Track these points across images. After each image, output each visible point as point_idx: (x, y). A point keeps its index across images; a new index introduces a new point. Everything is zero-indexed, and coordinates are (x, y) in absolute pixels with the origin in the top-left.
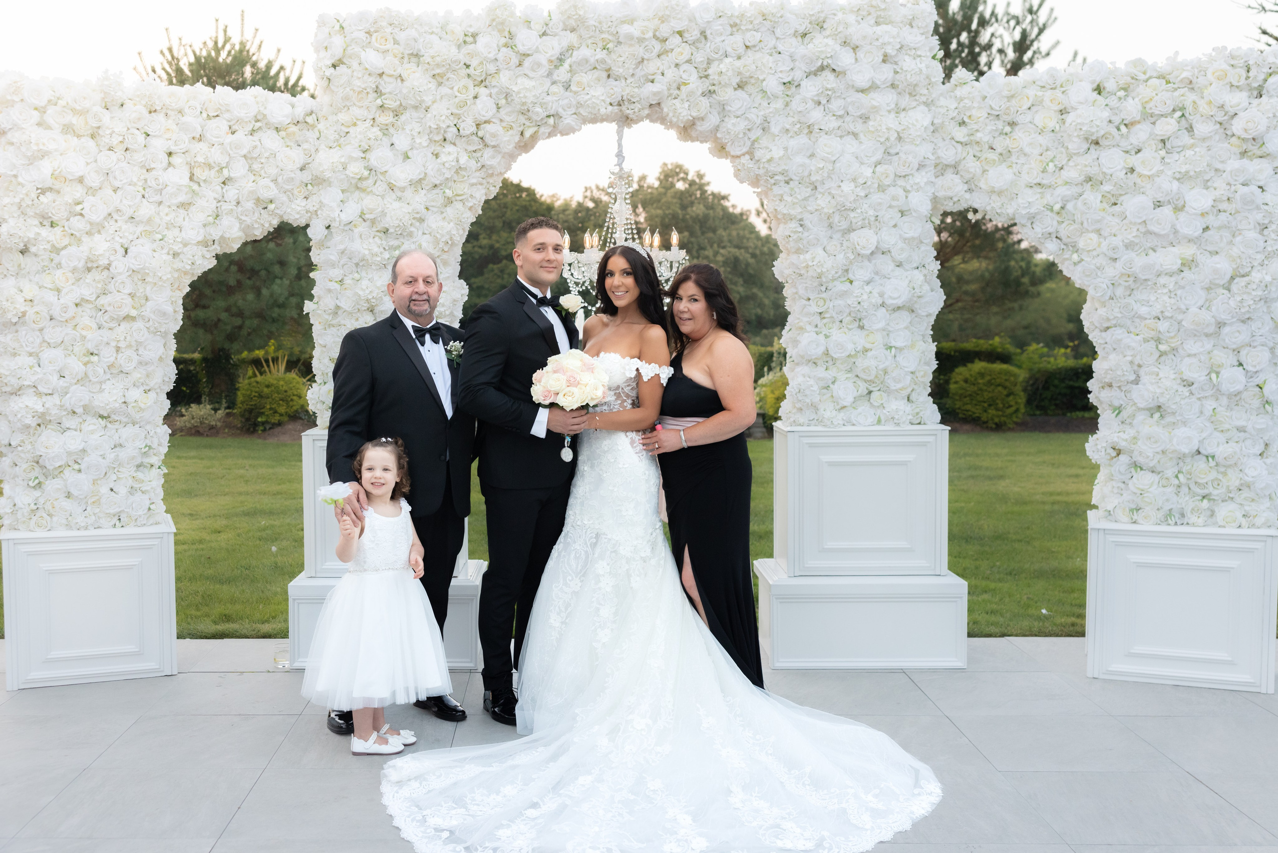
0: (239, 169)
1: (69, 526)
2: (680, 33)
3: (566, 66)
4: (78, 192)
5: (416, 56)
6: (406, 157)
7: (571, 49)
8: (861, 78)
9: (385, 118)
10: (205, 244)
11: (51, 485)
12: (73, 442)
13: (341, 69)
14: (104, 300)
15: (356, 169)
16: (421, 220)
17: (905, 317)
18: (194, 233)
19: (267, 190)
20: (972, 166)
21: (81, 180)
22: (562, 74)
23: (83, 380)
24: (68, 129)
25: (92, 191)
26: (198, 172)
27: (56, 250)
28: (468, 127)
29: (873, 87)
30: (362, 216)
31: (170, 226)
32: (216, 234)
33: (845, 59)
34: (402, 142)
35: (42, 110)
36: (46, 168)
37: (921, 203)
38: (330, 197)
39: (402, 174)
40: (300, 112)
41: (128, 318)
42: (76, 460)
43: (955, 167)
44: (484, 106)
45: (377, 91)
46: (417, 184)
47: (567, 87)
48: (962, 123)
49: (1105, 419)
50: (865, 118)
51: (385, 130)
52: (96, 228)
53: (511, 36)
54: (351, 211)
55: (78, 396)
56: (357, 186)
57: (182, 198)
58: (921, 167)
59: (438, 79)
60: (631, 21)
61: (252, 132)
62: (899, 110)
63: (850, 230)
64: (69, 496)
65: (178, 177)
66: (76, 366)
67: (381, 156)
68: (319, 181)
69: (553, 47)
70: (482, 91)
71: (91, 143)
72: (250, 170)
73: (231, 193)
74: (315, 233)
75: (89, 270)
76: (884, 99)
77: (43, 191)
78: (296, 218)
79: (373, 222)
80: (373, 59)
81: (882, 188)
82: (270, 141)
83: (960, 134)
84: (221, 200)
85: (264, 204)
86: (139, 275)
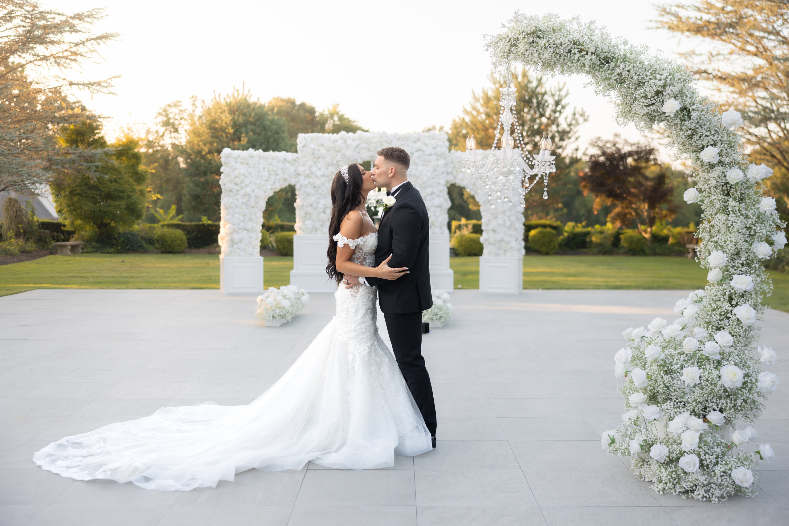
0: (280, 172)
1: (239, 256)
2: (386, 141)
3: (358, 148)
4: (243, 177)
5: (323, 145)
6: (320, 169)
7: (360, 144)
8: (428, 152)
9: (315, 160)
10: (272, 189)
11: (236, 246)
12: (240, 236)
13: (305, 148)
14: (248, 203)
15: (308, 172)
16: (323, 184)
17: (439, 209)
18: (269, 187)
19: (286, 176)
20: (455, 173)
21: (244, 175)
22: (358, 150)
23: (243, 221)
24: (242, 163)
25: (246, 177)
26: (271, 173)
27: (238, 191)
28: (335, 162)
29: (430, 155)
30: (309, 183)
31: (263, 185)
32: (274, 187)
33: (424, 148)
34: (319, 165)
35: (236, 159)
36: (237, 172)
37: (443, 182)
38: (302, 178)
39: (319, 173)
40: (294, 158)
41: (254, 207)
42: (241, 240)
43: (451, 173)
44: (339, 157)
45: (313, 154)
46: (323, 176)
47: (359, 153)
48: (452, 163)
49: (484, 233)
50: (429, 162)
51: (315, 163)
52: (247, 186)
53: (345, 141)
54: (306, 182)
55: (242, 225)
56: (308, 176)
57: (267, 178)
58: (443, 173)
59: (328, 151)
60: (374, 138)
61: (283, 163)
62: (437, 160)
63: (426, 188)
64: (239, 249)
65: (266, 174)
66: (242, 218)
67: (314, 169)
68: (299, 174)
69: (355, 144)
70: (339, 154)
71: (246, 166)
72: (283, 172)
73: (278, 177)
74: (297, 187)
75: (245, 195)
76: (435, 157)
77: (236, 177)
78: (293, 183)
79: (312, 185)
80: (312, 146)
81: (433, 178)
82: (287, 165)
83: (452, 165)
84: (275, 179)
85: (285, 180)
86: (257, 197)
